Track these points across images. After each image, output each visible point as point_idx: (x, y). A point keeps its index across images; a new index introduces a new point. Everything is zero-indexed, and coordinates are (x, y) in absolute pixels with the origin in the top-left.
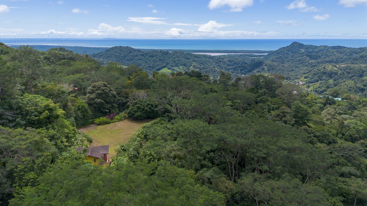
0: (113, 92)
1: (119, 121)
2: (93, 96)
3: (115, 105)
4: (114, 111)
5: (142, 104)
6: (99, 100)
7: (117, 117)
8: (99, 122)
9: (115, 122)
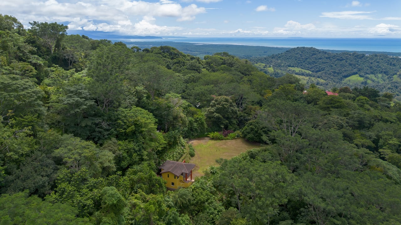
0: (234, 108)
1: (232, 139)
2: (213, 109)
3: (234, 121)
4: (231, 127)
5: (256, 126)
6: (217, 115)
7: (232, 135)
8: (213, 136)
9: (228, 139)
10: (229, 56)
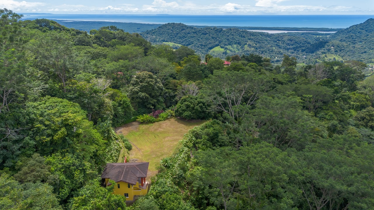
0: (160, 84)
1: (164, 120)
2: (136, 89)
3: (161, 99)
4: (159, 106)
5: (192, 102)
6: (143, 94)
7: (163, 114)
8: (142, 120)
9: (160, 121)
10: (118, 30)
